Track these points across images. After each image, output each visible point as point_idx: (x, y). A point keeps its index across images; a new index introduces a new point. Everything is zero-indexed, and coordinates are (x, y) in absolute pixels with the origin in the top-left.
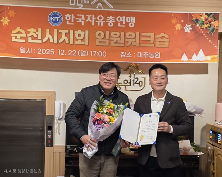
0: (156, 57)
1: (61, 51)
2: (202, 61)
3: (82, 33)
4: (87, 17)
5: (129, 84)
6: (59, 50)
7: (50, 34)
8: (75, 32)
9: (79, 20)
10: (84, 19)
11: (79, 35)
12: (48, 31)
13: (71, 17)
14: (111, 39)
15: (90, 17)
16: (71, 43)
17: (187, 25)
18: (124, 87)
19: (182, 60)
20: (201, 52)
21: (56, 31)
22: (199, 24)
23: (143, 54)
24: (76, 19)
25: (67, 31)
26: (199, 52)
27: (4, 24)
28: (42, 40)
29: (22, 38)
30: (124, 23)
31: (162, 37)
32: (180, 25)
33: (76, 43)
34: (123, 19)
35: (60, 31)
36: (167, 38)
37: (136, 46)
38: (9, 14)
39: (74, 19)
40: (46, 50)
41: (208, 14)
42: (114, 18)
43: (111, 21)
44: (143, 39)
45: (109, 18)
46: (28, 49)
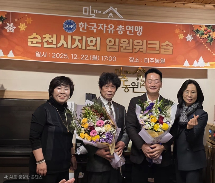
0: (161, 63)
1: (74, 55)
2: (202, 67)
3: (94, 40)
4: (99, 25)
5: (137, 86)
6: (72, 55)
7: (64, 40)
8: (88, 39)
9: (91, 28)
10: (96, 27)
11: (91, 41)
12: (62, 37)
13: (84, 25)
14: (121, 45)
15: (102, 25)
16: (84, 48)
17: (188, 35)
18: (132, 89)
19: (184, 65)
20: (201, 59)
21: (70, 37)
22: (199, 34)
23: (150, 59)
24: (89, 27)
25: (80, 38)
26: (199, 59)
27: (21, 30)
28: (56, 45)
29: (37, 43)
30: (133, 32)
31: (167, 45)
32: (183, 34)
33: (88, 48)
34: (131, 28)
35: (74, 37)
36: (171, 46)
37: (144, 52)
38: (26, 20)
39: (87, 27)
40: (60, 54)
41: (207, 25)
42: (123, 27)
43: (121, 29)
44: (149, 46)
45: (119, 27)
46: (43, 53)
